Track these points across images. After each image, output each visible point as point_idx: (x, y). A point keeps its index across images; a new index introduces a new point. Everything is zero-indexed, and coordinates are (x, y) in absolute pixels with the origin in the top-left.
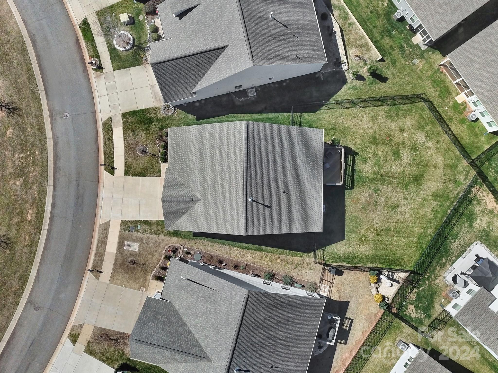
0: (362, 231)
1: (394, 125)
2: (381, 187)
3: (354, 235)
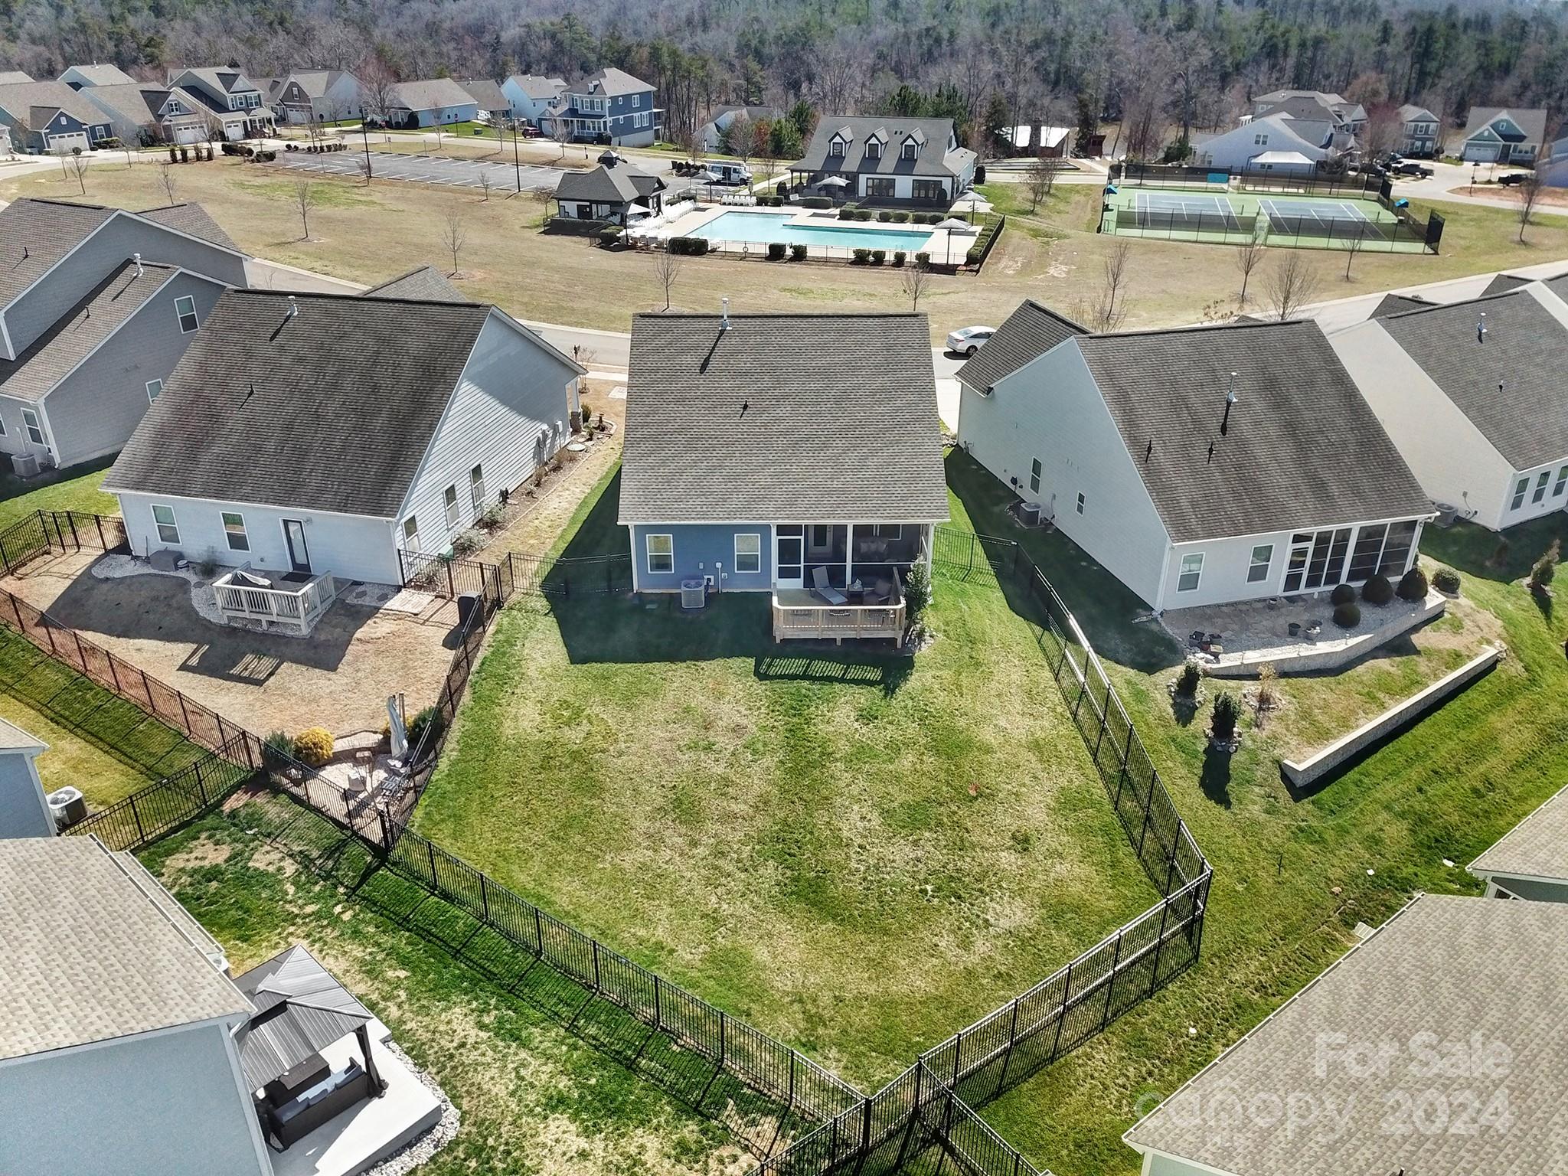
1: (1037, 814)
2: (768, 760)
3: (586, 686)
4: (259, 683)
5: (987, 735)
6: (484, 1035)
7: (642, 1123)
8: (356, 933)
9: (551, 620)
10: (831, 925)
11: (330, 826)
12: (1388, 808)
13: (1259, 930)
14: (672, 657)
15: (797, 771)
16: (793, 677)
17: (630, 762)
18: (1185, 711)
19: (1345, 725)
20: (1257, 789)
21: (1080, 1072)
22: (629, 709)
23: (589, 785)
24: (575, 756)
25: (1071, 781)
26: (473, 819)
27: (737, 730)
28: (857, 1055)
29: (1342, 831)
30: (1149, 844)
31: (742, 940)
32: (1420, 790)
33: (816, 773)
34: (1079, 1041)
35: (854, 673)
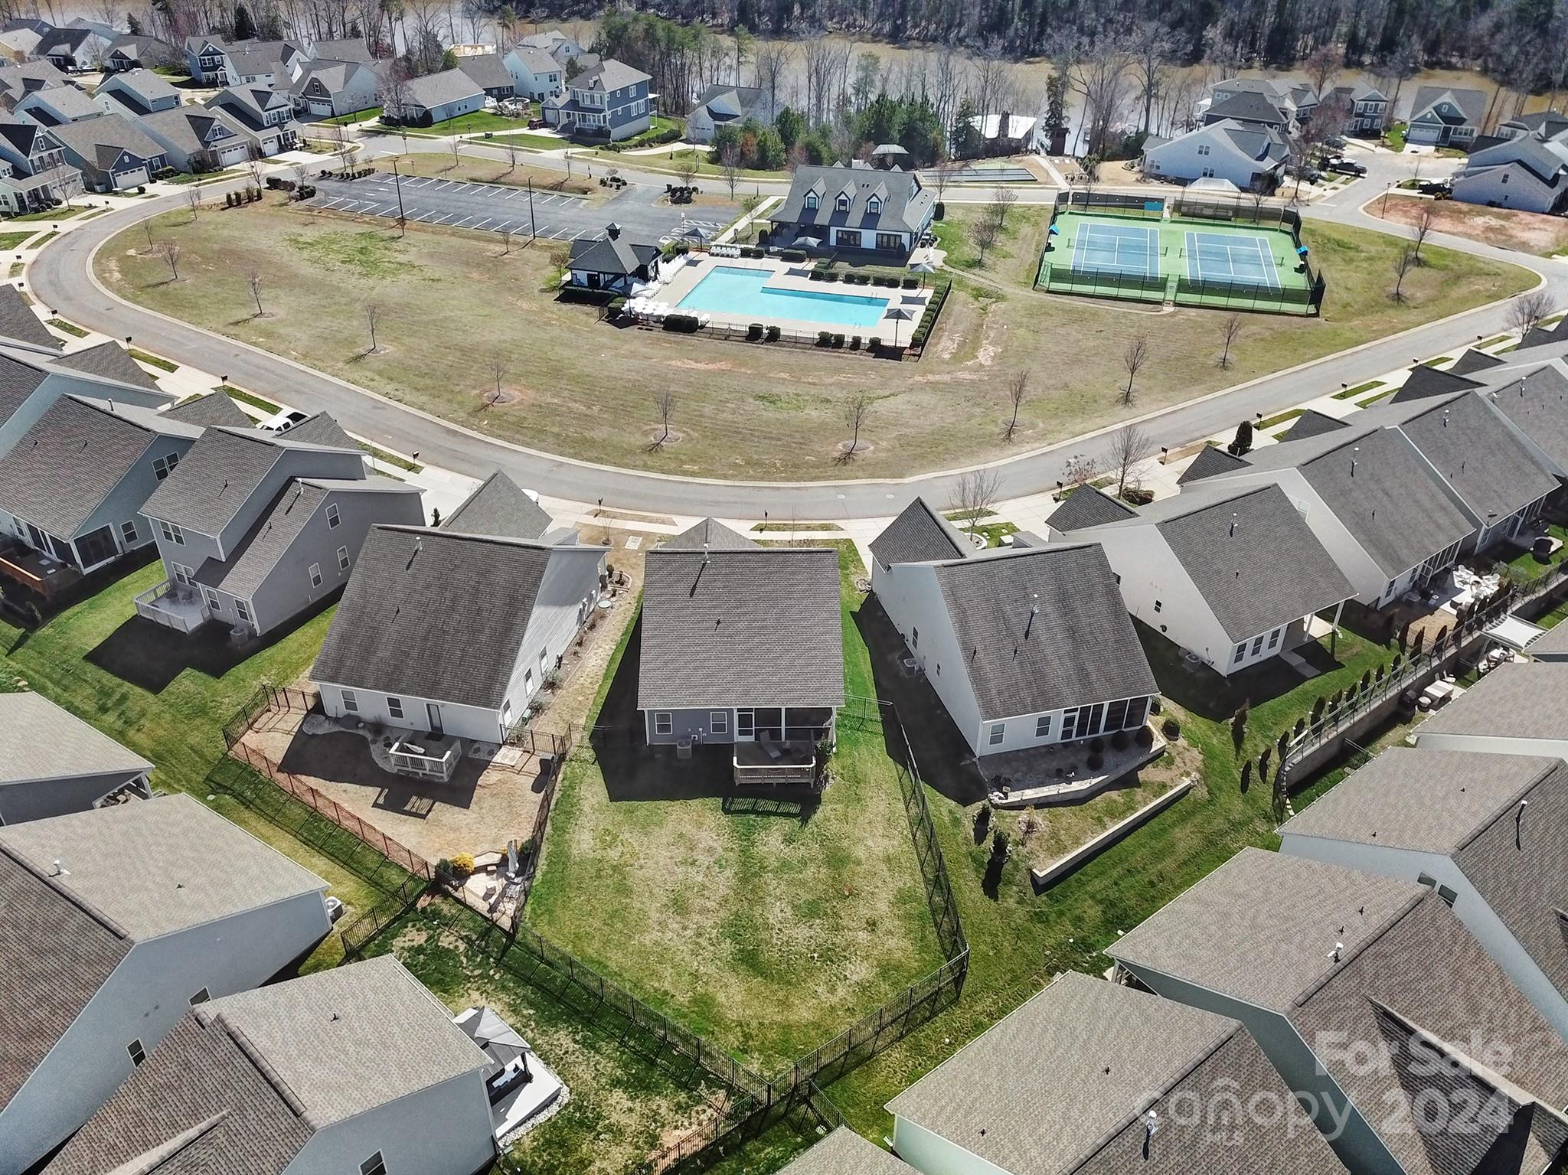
0: (628, 835)
1: (883, 907)
2: (728, 873)
3: (619, 818)
4: (423, 817)
5: (859, 852)
6: (577, 1046)
7: (659, 1094)
8: (504, 988)
9: (597, 768)
10: (760, 979)
11: (479, 918)
12: (1093, 897)
13: (997, 980)
14: (671, 796)
15: (744, 880)
16: (745, 812)
17: (648, 874)
18: (980, 835)
19: (1077, 842)
20: (1014, 888)
21: (883, 1064)
22: (646, 834)
23: (624, 890)
24: (615, 868)
25: (905, 884)
26: (559, 912)
27: (710, 850)
28: (769, 1056)
29: (1061, 914)
30: (945, 927)
31: (711, 989)
32: (1116, 884)
33: (756, 880)
34: (886, 1047)
35: (782, 809)
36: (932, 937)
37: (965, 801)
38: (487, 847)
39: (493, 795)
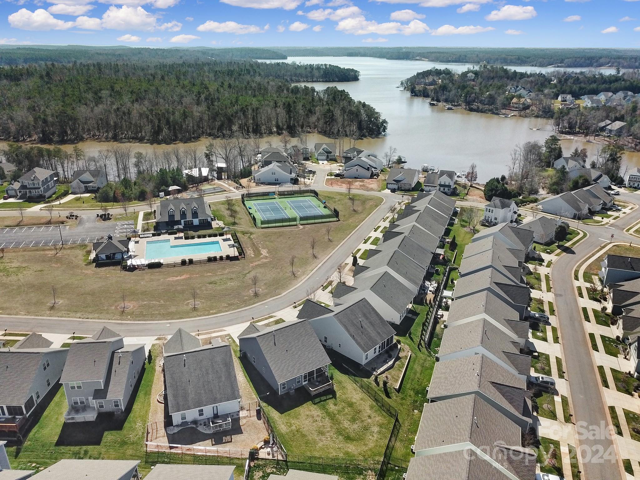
0: (293, 421)
1: (369, 411)
2: (327, 419)
3: (287, 418)
5: (354, 401)
9: (270, 407)
10: (355, 442)
11: (272, 460)
12: (409, 389)
14: (297, 406)
15: (332, 419)
16: (319, 402)
17: (307, 428)
18: (378, 384)
19: (399, 377)
20: (393, 394)
22: (298, 419)
23: (304, 436)
24: (297, 431)
25: (370, 403)
27: (318, 416)
30: (385, 410)
31: (346, 449)
32: (412, 384)
33: (335, 418)
34: (395, 443)
35: (328, 397)
36: (384, 414)
37: (369, 377)
38: (257, 442)
39: (248, 427)
